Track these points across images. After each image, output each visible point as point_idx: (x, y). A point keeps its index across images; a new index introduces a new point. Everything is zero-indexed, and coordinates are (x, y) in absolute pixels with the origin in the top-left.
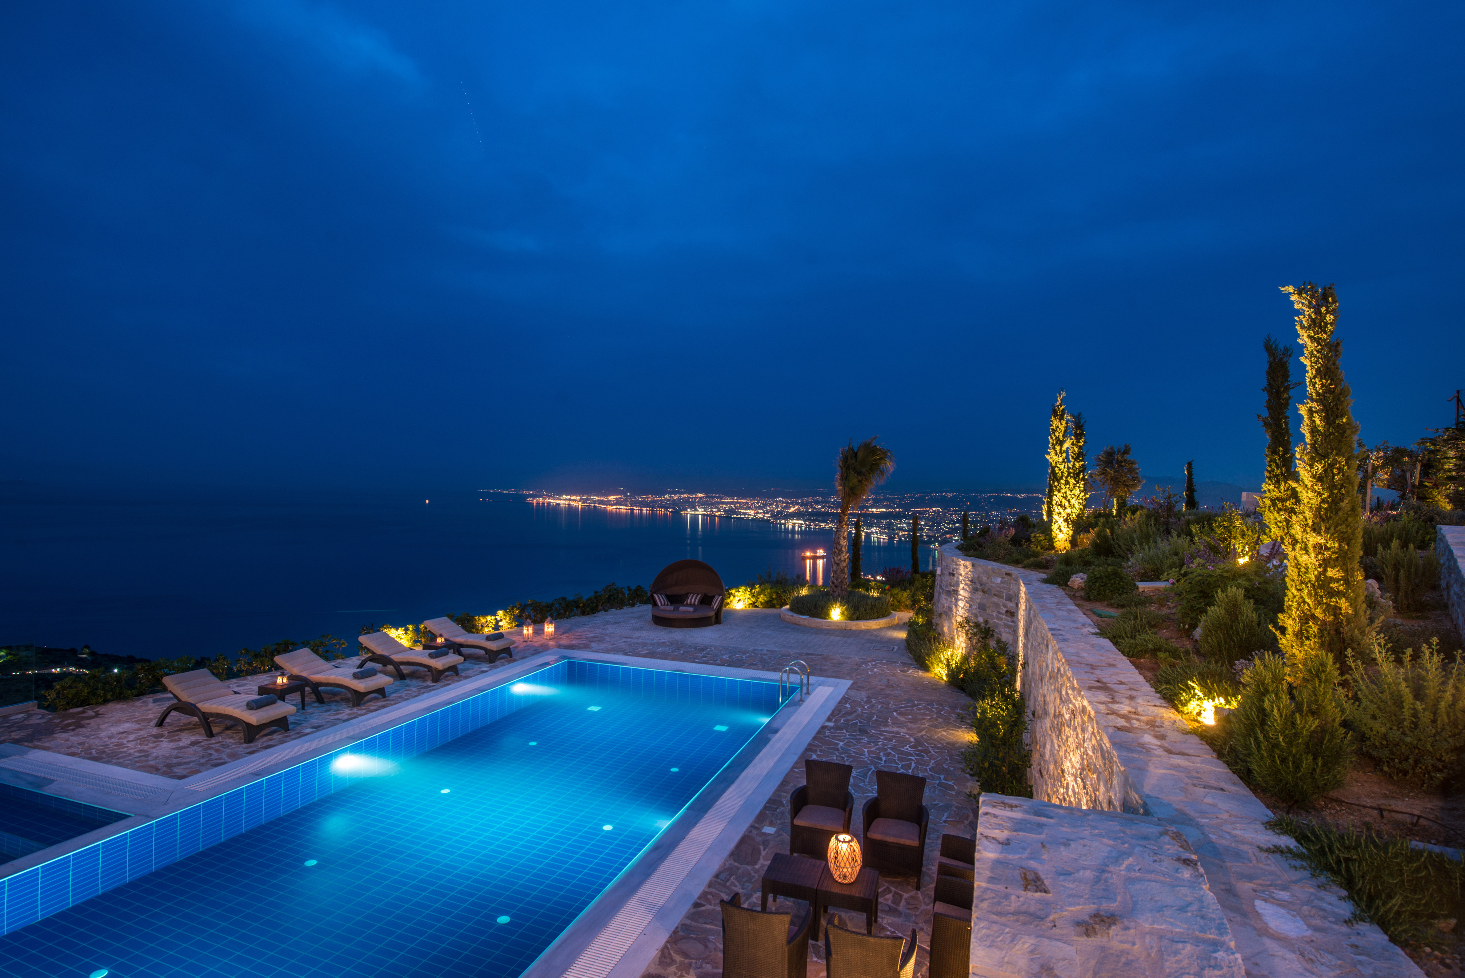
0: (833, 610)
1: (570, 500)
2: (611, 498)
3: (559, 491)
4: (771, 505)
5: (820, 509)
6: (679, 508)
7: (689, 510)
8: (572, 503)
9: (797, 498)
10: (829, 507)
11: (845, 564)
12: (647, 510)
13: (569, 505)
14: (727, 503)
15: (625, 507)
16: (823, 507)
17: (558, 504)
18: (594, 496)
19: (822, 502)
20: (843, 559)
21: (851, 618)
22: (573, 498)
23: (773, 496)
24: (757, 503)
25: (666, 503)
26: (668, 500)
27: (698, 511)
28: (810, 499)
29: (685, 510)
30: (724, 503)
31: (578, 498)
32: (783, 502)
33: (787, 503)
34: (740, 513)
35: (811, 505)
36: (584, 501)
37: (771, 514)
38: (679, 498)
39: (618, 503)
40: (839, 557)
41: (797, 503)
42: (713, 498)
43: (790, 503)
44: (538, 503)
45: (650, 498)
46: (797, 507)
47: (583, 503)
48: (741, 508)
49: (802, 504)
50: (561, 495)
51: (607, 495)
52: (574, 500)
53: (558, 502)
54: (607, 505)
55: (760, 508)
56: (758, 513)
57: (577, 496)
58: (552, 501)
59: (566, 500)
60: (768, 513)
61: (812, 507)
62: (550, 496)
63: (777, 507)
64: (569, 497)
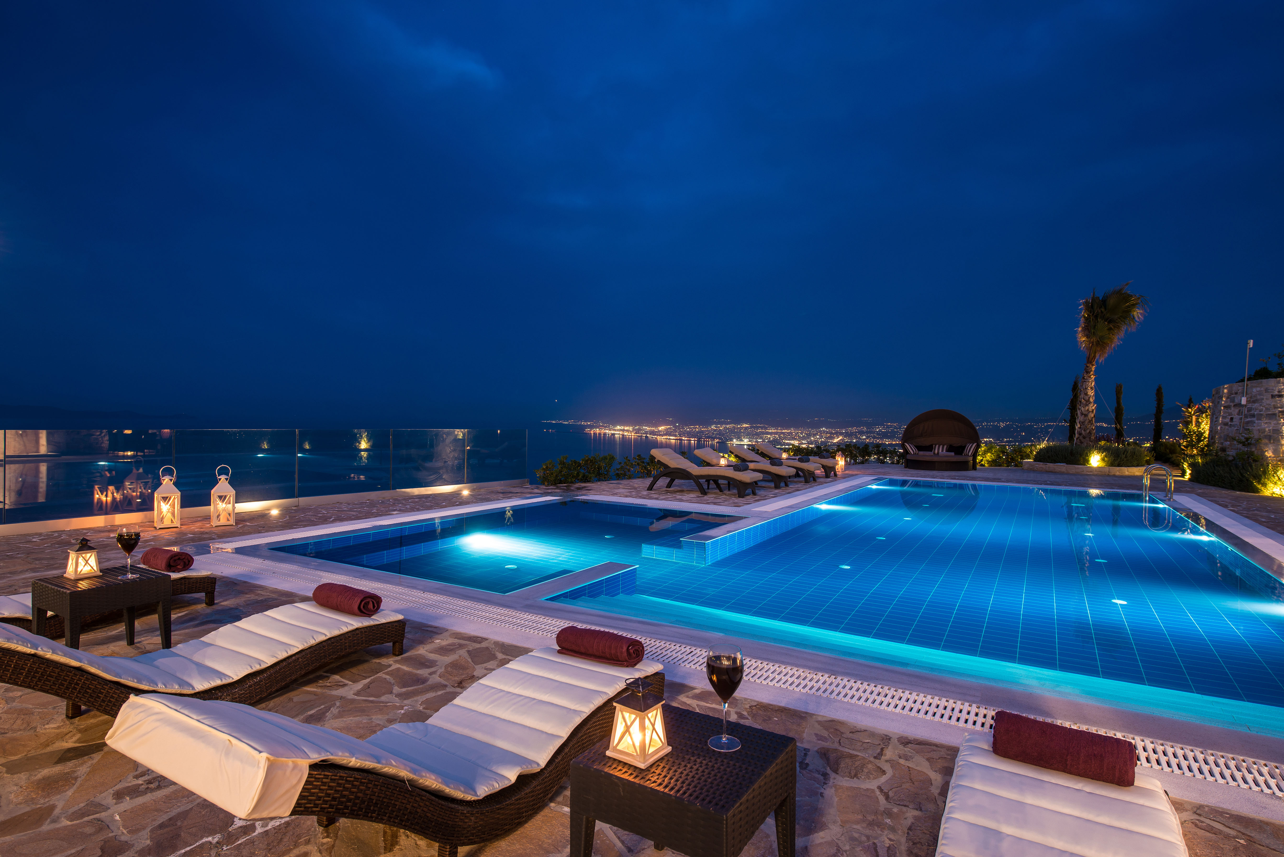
0: (1092, 457)
1: (623, 430)
2: (662, 428)
3: (614, 421)
4: (815, 435)
5: (865, 439)
6: (725, 438)
7: (735, 440)
8: (626, 434)
9: (842, 428)
10: (874, 438)
11: (1092, 415)
12: (694, 441)
13: (623, 435)
14: (771, 434)
15: (674, 438)
16: (868, 437)
17: (613, 435)
18: (646, 426)
19: (867, 433)
20: (1090, 410)
21: (1112, 464)
22: (626, 428)
23: (817, 425)
24: (801, 433)
25: (713, 433)
26: (715, 430)
27: (743, 441)
28: (854, 429)
29: (731, 440)
30: (768, 433)
31: (631, 429)
32: (827, 433)
33: (831, 433)
34: (785, 444)
35: (856, 435)
36: (637, 431)
37: (815, 444)
38: (725, 428)
39: (668, 433)
40: (1087, 408)
41: (841, 434)
42: (758, 428)
43: (833, 434)
44: (595, 434)
45: (697, 428)
46: (841, 438)
47: (636, 433)
48: (785, 438)
49: (847, 435)
50: (615, 425)
51: (657, 425)
52: (627, 431)
53: (613, 432)
54: (658, 435)
55: (804, 438)
56: (803, 444)
57: (629, 426)
58: (607, 431)
59: (621, 430)
60: (812, 444)
61: (856, 438)
62: (606, 427)
63: (821, 437)
64: (623, 427)
